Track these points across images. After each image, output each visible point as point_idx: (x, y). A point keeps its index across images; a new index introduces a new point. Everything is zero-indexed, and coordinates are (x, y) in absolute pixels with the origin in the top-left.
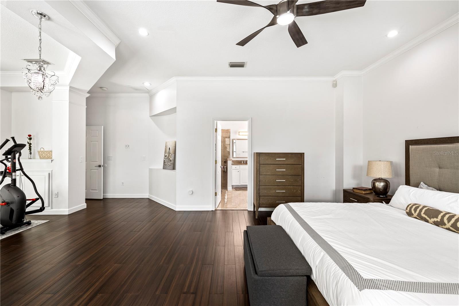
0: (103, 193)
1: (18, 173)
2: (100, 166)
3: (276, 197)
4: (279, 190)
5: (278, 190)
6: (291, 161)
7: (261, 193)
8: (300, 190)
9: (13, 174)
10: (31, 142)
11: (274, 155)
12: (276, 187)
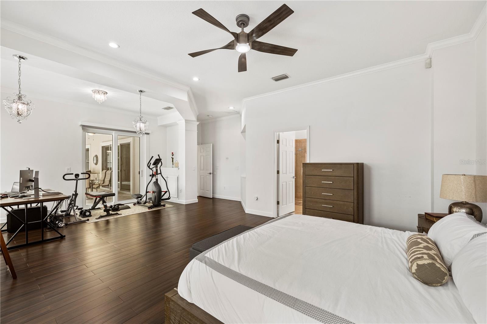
0: (213, 194)
1: (159, 175)
2: (210, 174)
3: (323, 212)
4: (326, 205)
5: (324, 205)
6: (338, 173)
7: (306, 205)
8: (351, 208)
9: (156, 176)
10: (173, 157)
11: (321, 165)
12: (324, 201)
